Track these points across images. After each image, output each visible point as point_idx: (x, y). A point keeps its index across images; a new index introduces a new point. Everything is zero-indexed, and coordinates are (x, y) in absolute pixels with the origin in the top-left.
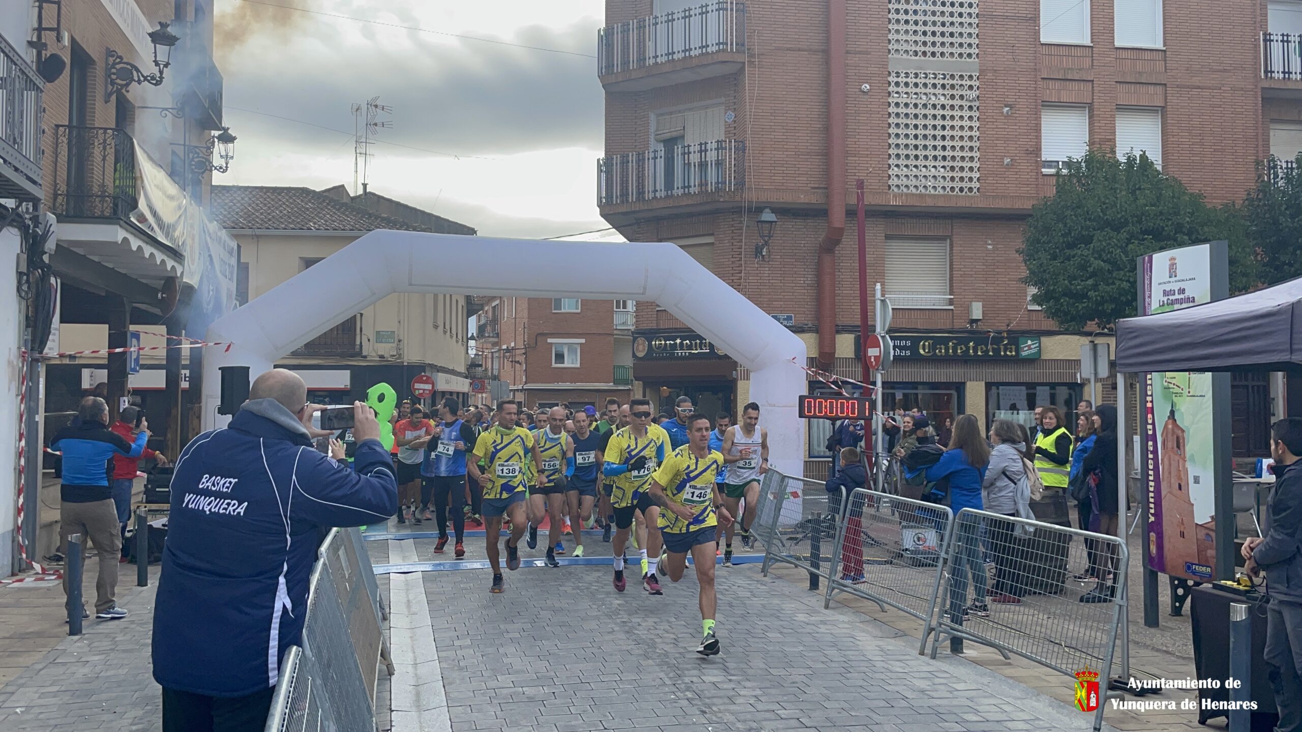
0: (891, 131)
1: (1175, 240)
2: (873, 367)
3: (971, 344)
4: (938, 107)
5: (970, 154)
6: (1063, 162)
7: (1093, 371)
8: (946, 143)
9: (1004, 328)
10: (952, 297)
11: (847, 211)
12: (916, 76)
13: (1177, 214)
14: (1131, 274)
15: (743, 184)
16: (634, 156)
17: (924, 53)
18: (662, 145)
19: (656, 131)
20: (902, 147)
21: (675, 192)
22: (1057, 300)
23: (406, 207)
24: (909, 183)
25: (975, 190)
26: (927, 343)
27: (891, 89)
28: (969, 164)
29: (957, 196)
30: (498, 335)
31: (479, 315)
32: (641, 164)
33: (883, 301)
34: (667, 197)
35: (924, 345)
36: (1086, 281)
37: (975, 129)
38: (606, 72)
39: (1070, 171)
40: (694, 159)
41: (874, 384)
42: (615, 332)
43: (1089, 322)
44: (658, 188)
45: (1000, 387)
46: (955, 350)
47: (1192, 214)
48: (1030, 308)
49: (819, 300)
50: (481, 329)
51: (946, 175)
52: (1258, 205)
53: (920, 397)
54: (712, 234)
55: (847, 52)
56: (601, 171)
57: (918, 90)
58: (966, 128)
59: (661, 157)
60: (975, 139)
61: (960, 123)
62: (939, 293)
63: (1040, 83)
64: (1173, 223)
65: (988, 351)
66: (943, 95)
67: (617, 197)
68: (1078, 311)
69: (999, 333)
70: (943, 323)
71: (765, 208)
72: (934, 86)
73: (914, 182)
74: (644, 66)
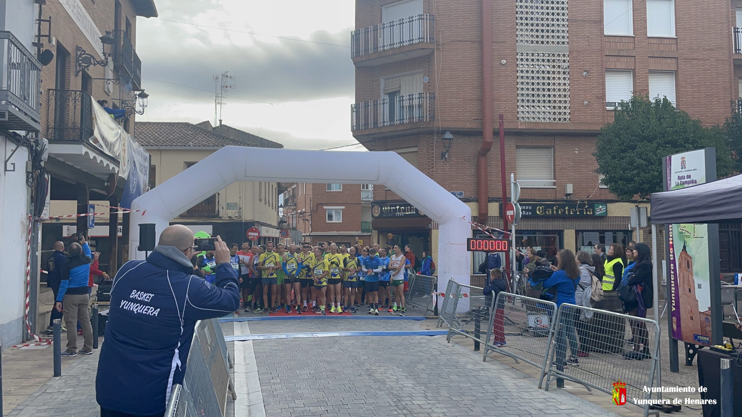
0: (518, 86)
1: (685, 147)
2: (510, 222)
3: (567, 208)
4: (546, 72)
5: (564, 99)
6: (618, 103)
7: (638, 223)
8: (550, 93)
9: (586, 199)
10: (555, 181)
11: (494, 132)
12: (533, 55)
13: (685, 132)
14: (659, 167)
15: (434, 118)
16: (372, 103)
17: (537, 42)
18: (388, 96)
19: (385, 88)
20: (525, 95)
21: (395, 122)
22: (616, 182)
23: (243, 133)
24: (529, 116)
25: (568, 120)
26: (541, 208)
27: (518, 62)
28: (564, 105)
29: (557, 123)
30: (295, 205)
31: (285, 194)
32: (375, 107)
33: (515, 184)
34: (391, 125)
35: (539, 209)
36: (633, 171)
37: (567, 85)
38: (356, 55)
39: (622, 108)
40: (406, 104)
41: (511, 231)
42: (362, 202)
43: (635, 195)
44: (385, 120)
45: (584, 233)
46: (557, 211)
47: (694, 132)
48: (600, 187)
49: (478, 183)
50: (286, 201)
51: (550, 111)
52: (733, 127)
53: (537, 239)
54: (417, 146)
55: (493, 42)
56: (353, 111)
57: (534, 63)
58: (562, 84)
59: (387, 103)
60: (567, 90)
61: (558, 81)
62: (549, 179)
63: (605, 58)
64: (683, 137)
65: (576, 212)
66: (549, 65)
67: (362, 126)
68: (628, 188)
69: (583, 201)
70: (550, 196)
71: (446, 131)
72: (543, 60)
73: (532, 115)
74: (377, 52)
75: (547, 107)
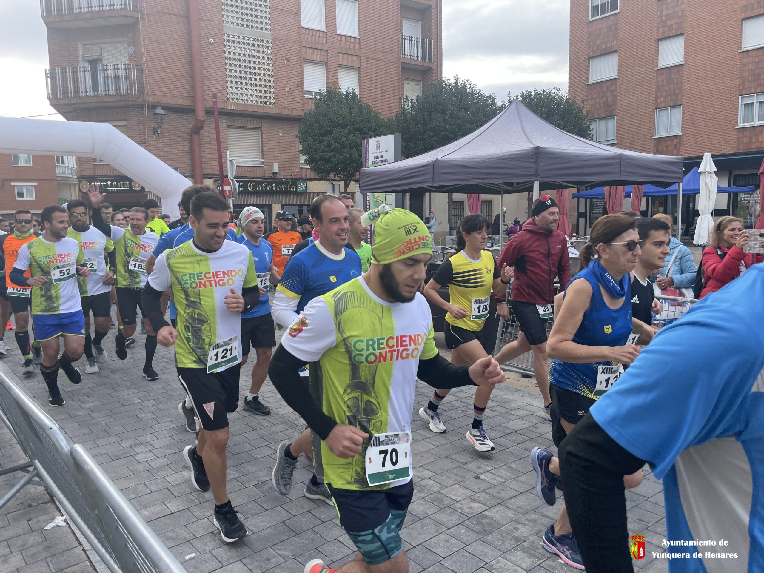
0: (227, 67)
1: (369, 134)
2: (227, 196)
3: (274, 185)
4: (252, 56)
5: (269, 84)
6: (316, 92)
8: (256, 77)
9: (290, 177)
10: (263, 160)
11: (206, 111)
12: (239, 37)
13: (369, 121)
15: (143, 91)
16: (70, 69)
17: (242, 25)
18: (88, 64)
19: (84, 54)
20: (233, 77)
21: (100, 93)
22: (317, 162)
24: (238, 97)
25: (273, 104)
26: (252, 184)
27: (225, 43)
28: (269, 90)
29: (263, 106)
32: (75, 74)
33: (231, 162)
34: (94, 96)
35: (250, 185)
36: (330, 153)
37: (271, 70)
38: (47, 15)
39: (320, 97)
40: (111, 74)
42: (59, 178)
43: (330, 174)
44: (88, 90)
46: (266, 188)
48: (301, 167)
49: (192, 160)
51: (258, 94)
54: (125, 120)
55: (200, 19)
56: (48, 77)
57: (240, 46)
58: (267, 70)
59: (88, 71)
60: (271, 76)
61: (263, 66)
62: (257, 158)
63: (303, 49)
65: (282, 188)
66: (254, 50)
67: (60, 94)
68: (326, 168)
69: (287, 179)
70: (259, 173)
71: (157, 106)
72: (249, 44)
73: (241, 97)
74: (73, 13)
75: (254, 91)
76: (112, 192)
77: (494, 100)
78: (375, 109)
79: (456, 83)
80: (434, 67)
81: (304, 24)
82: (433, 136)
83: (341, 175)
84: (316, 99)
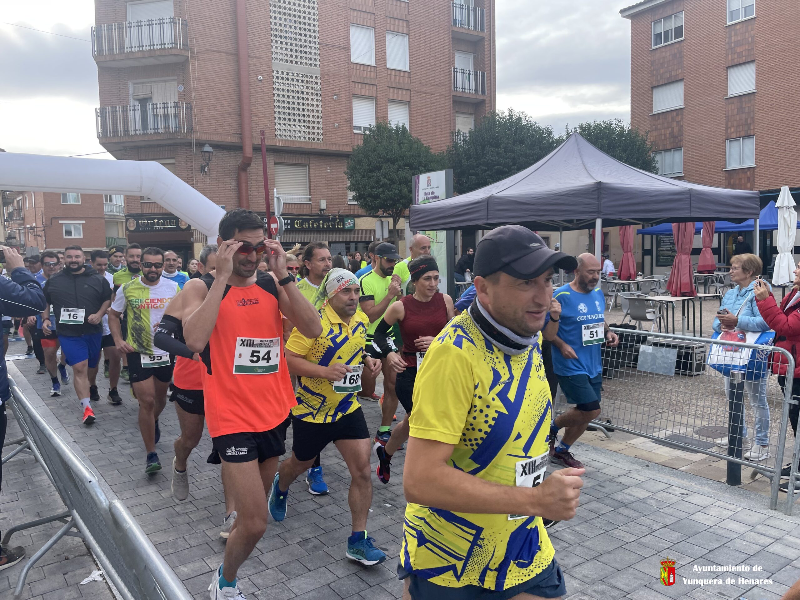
0: (275, 104)
1: (419, 169)
2: (274, 234)
3: (321, 222)
4: (300, 92)
5: (317, 120)
6: (366, 127)
7: (380, 235)
8: (305, 113)
9: (337, 213)
10: (311, 197)
11: (253, 147)
12: (288, 74)
13: (419, 156)
15: (192, 129)
16: (121, 108)
17: (292, 62)
18: (138, 102)
19: (134, 93)
20: (282, 113)
21: (149, 131)
22: (365, 199)
24: (286, 134)
25: (321, 140)
27: (274, 80)
28: (317, 126)
29: (312, 143)
32: (125, 113)
33: (278, 199)
34: (144, 134)
35: (297, 223)
36: (379, 189)
37: (320, 106)
38: (99, 56)
39: (369, 132)
40: (160, 112)
42: (105, 216)
43: (379, 211)
44: (137, 128)
46: (313, 225)
48: (349, 203)
49: (239, 197)
51: (306, 131)
54: (173, 158)
55: (249, 57)
56: (98, 116)
57: (289, 82)
58: (315, 106)
59: (138, 109)
60: (320, 112)
61: (312, 102)
62: (304, 195)
63: (352, 84)
64: (418, 161)
65: (329, 225)
66: (302, 86)
67: (110, 133)
68: (375, 204)
69: (335, 216)
70: (306, 211)
71: (205, 144)
72: (298, 80)
73: (289, 133)
74: (124, 52)
75: (302, 127)
76: (158, 231)
77: (550, 132)
78: (425, 144)
79: (511, 116)
80: (487, 100)
81: (354, 59)
82: (486, 171)
83: (390, 212)
84: (365, 134)
